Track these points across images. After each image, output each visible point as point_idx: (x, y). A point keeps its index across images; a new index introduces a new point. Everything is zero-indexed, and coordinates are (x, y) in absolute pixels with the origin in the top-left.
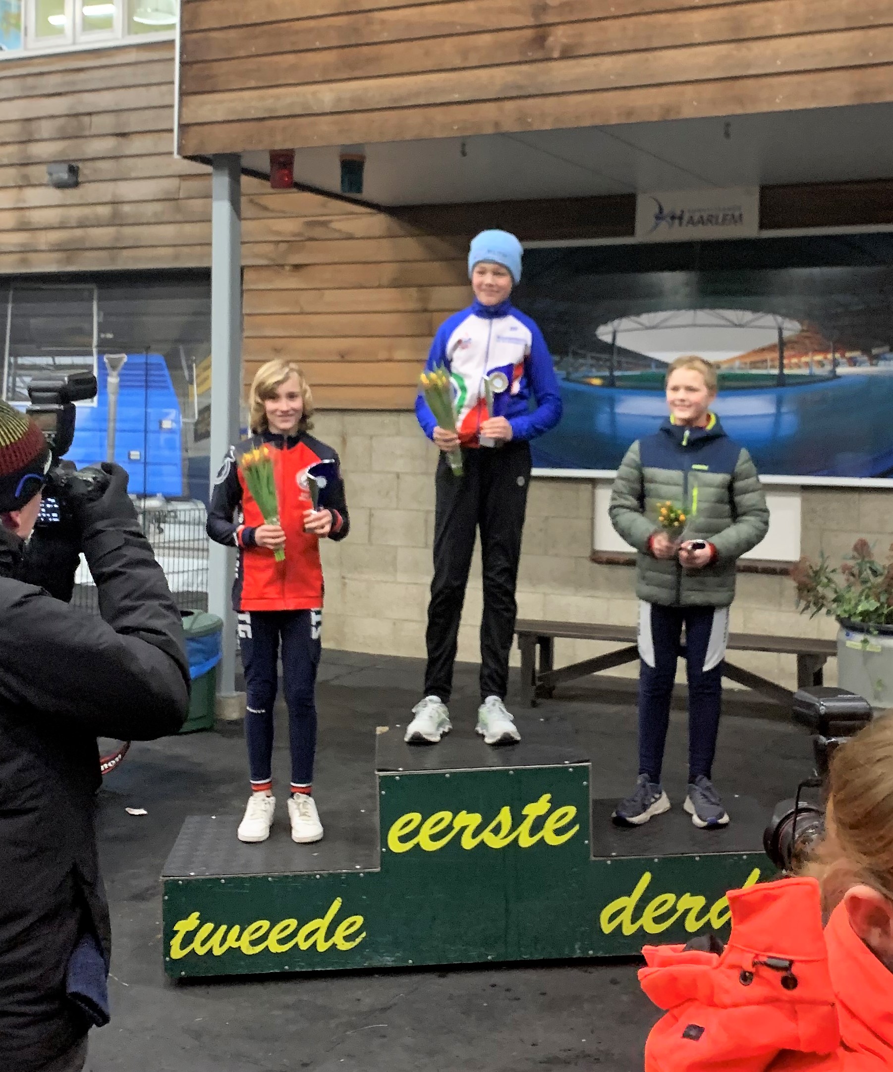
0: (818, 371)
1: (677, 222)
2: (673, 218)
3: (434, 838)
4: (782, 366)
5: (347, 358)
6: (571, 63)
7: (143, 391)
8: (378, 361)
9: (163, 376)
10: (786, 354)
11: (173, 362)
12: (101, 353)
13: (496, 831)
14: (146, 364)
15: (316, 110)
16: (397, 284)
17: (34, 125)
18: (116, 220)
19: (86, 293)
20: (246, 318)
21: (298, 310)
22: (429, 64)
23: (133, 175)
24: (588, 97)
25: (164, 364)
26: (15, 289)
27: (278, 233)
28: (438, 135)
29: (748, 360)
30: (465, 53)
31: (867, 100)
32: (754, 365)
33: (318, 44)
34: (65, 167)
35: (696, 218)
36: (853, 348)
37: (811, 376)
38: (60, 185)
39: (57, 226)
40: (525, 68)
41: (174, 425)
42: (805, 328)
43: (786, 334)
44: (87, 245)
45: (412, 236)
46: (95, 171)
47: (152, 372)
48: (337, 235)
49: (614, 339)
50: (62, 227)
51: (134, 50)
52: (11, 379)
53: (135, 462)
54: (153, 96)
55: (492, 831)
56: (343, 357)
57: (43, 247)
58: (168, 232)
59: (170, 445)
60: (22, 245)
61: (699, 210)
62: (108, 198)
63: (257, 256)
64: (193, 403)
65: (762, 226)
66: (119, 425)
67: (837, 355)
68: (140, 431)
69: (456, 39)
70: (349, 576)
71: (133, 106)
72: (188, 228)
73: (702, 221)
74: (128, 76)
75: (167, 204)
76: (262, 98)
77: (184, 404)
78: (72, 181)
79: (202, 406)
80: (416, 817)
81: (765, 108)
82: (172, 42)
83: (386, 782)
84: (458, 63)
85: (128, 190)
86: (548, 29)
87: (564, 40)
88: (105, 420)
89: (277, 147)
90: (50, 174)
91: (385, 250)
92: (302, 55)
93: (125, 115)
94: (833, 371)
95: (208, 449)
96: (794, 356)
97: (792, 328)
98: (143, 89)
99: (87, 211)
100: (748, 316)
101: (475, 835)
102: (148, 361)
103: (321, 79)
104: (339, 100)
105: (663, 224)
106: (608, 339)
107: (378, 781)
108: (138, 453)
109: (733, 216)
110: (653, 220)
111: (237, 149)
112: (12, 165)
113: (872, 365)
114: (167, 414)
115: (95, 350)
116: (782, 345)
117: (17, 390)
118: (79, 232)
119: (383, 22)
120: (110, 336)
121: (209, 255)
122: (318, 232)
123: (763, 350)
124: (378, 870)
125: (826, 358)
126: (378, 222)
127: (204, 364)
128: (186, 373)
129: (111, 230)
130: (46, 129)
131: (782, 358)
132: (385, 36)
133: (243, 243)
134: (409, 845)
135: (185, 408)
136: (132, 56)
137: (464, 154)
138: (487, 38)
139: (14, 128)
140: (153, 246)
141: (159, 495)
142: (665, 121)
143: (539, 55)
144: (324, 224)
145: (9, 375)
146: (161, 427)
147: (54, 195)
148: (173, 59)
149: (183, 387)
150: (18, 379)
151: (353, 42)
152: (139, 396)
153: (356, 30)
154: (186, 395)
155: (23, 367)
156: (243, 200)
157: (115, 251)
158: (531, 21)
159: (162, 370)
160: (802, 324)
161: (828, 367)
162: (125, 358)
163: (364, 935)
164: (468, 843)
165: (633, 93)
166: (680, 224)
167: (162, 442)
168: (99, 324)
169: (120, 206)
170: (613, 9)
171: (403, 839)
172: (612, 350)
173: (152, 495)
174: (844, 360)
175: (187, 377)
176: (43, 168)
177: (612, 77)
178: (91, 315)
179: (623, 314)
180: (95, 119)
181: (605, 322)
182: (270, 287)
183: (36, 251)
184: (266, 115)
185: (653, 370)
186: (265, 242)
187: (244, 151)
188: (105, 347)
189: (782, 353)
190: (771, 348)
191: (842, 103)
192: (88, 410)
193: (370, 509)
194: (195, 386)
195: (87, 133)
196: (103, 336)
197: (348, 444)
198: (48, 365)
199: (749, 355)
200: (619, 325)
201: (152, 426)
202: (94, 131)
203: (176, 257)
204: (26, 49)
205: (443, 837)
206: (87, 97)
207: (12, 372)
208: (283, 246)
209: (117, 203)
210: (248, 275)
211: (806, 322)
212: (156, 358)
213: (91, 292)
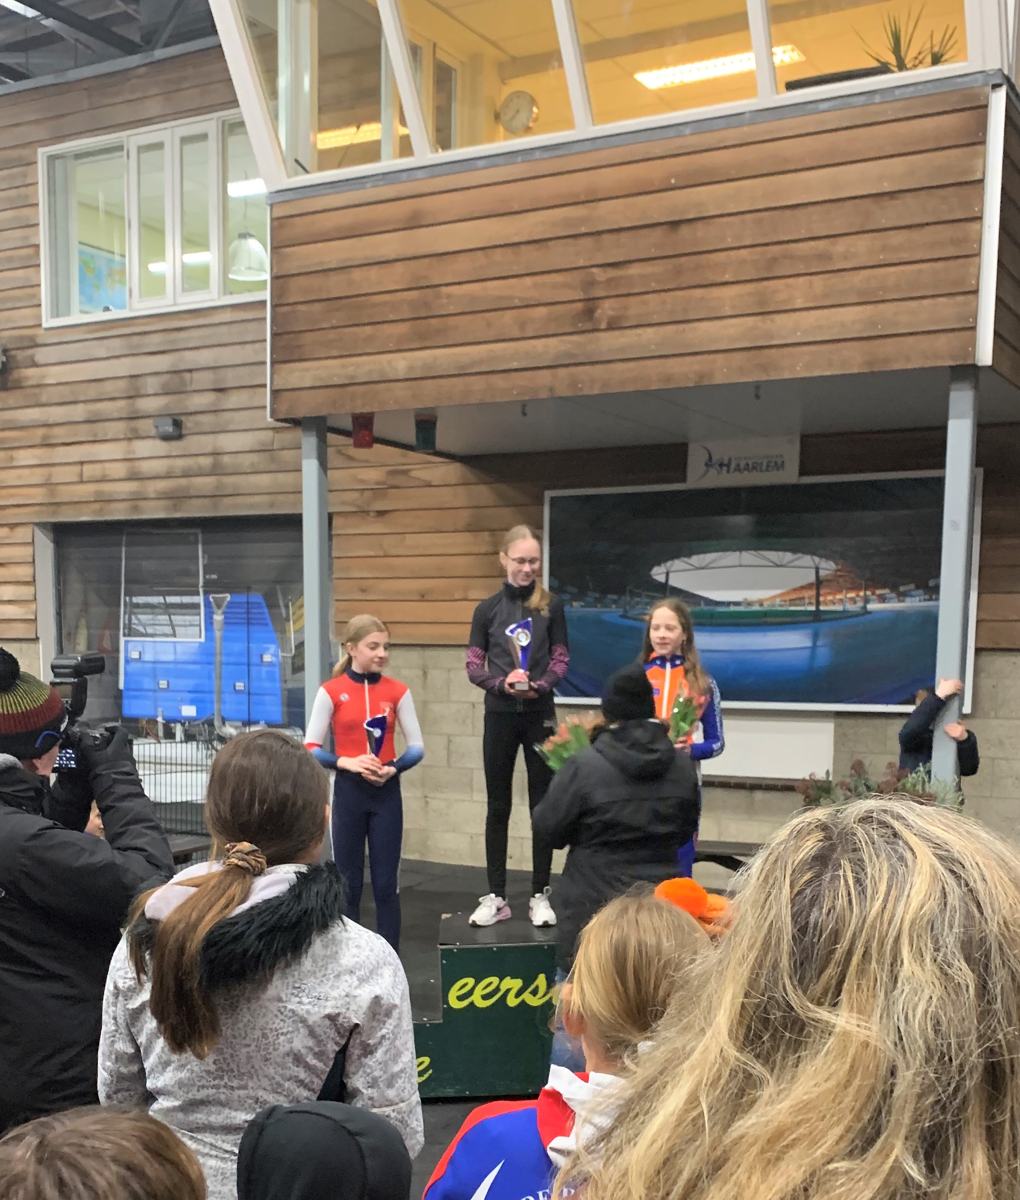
0: (850, 607)
1: (725, 468)
2: (721, 465)
3: (485, 997)
4: (818, 603)
5: (426, 598)
6: (616, 333)
7: (245, 628)
8: (456, 600)
9: (262, 613)
10: (822, 592)
11: (271, 603)
12: (206, 593)
13: (534, 993)
14: (248, 603)
15: (391, 376)
16: (472, 528)
17: (141, 381)
18: (216, 470)
19: (192, 538)
20: (335, 561)
21: (381, 553)
22: (491, 334)
23: (231, 427)
24: (631, 365)
25: (264, 604)
26: (128, 534)
27: (362, 481)
28: (498, 400)
29: (788, 598)
30: (522, 325)
31: (876, 369)
32: (792, 602)
33: (391, 317)
34: (169, 421)
35: (742, 466)
36: (884, 587)
37: (844, 611)
38: (166, 438)
39: (163, 475)
40: (575, 338)
41: (274, 659)
42: (839, 567)
43: (822, 573)
44: (192, 493)
45: (485, 483)
46: (197, 424)
47: (253, 611)
48: (417, 483)
49: (667, 580)
50: (168, 476)
51: (229, 310)
52: (127, 617)
53: (240, 692)
54: (247, 354)
55: (531, 993)
56: (423, 597)
57: (152, 495)
58: (264, 480)
59: (271, 677)
60: (133, 493)
61: (745, 458)
62: (209, 449)
63: (344, 503)
64: (290, 638)
65: (803, 472)
66: (224, 659)
67: (869, 593)
68: (244, 664)
69: (515, 311)
70: (431, 795)
71: (229, 363)
72: (282, 477)
73: (747, 468)
74: (224, 334)
75: (261, 454)
76: (343, 366)
77: (282, 638)
78: (176, 434)
79: (297, 642)
80: (471, 981)
81: (787, 375)
82: (264, 303)
83: (446, 954)
84: (517, 334)
85: (227, 442)
86: (596, 301)
87: (611, 313)
88: (213, 654)
89: (358, 411)
90: (157, 427)
91: (458, 497)
92: (378, 326)
93: (222, 372)
94: (865, 607)
95: (303, 681)
96: (829, 594)
97: (828, 567)
98: (238, 348)
99: (190, 462)
100: (788, 556)
101: (518, 995)
102: (250, 600)
103: (394, 349)
104: (411, 368)
105: (713, 472)
106: (661, 579)
107: (440, 952)
108: (242, 684)
109: (776, 463)
110: (704, 468)
111: (323, 412)
112: (121, 419)
113: (900, 601)
114: (268, 649)
115: (201, 590)
116: (819, 584)
117: (134, 626)
118: (183, 481)
119: (449, 296)
120: (214, 577)
121: (300, 502)
122: (399, 480)
123: (802, 588)
124: (441, 1021)
125: (858, 596)
126: (452, 471)
127: (298, 604)
128: (283, 611)
129: (211, 480)
130: (151, 385)
131: (818, 595)
132: (452, 309)
133: (331, 491)
134: (465, 1003)
135: (283, 644)
136: (228, 316)
137: (524, 414)
138: (542, 311)
139: (122, 384)
140: (250, 494)
141: (262, 722)
142: (701, 386)
143: (589, 326)
144: (405, 472)
145: (125, 613)
146: (262, 661)
147: (158, 447)
148: (265, 319)
149: (280, 623)
150: (133, 617)
151: (424, 315)
152: (241, 632)
153: (427, 305)
154: (283, 631)
155: (137, 606)
156: (330, 451)
157: (218, 499)
158: (581, 295)
159: (261, 608)
160: (836, 564)
161: (860, 604)
162: (228, 597)
163: (430, 1072)
164: (512, 1001)
165: (671, 362)
166: (728, 471)
167: (264, 675)
168: (205, 566)
169: (220, 457)
170: (653, 284)
171: (461, 998)
172: (666, 589)
173: (256, 723)
174: (874, 597)
175: (284, 615)
176: (150, 422)
177: (653, 347)
178: (197, 558)
179: (676, 555)
180: (196, 375)
181: (659, 564)
182: (357, 532)
183: (145, 499)
184: (347, 382)
185: (703, 607)
186: (350, 490)
187: (331, 415)
188: (210, 587)
189: (818, 589)
190: (808, 587)
191: (855, 370)
192: (197, 645)
193: (449, 736)
194: (291, 622)
195: (189, 388)
196: (208, 577)
197: (429, 677)
198: (159, 603)
199: (788, 593)
200: (672, 566)
201: (254, 659)
202: (194, 387)
203: (272, 505)
204: (131, 310)
205: (493, 996)
206: (187, 354)
207: (128, 610)
208: (367, 494)
209: (219, 454)
210: (336, 521)
211: (841, 562)
212: (256, 597)
213: (196, 535)
